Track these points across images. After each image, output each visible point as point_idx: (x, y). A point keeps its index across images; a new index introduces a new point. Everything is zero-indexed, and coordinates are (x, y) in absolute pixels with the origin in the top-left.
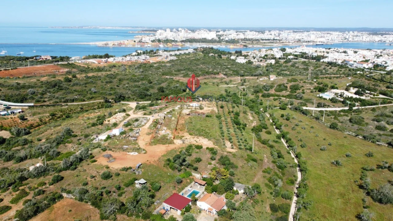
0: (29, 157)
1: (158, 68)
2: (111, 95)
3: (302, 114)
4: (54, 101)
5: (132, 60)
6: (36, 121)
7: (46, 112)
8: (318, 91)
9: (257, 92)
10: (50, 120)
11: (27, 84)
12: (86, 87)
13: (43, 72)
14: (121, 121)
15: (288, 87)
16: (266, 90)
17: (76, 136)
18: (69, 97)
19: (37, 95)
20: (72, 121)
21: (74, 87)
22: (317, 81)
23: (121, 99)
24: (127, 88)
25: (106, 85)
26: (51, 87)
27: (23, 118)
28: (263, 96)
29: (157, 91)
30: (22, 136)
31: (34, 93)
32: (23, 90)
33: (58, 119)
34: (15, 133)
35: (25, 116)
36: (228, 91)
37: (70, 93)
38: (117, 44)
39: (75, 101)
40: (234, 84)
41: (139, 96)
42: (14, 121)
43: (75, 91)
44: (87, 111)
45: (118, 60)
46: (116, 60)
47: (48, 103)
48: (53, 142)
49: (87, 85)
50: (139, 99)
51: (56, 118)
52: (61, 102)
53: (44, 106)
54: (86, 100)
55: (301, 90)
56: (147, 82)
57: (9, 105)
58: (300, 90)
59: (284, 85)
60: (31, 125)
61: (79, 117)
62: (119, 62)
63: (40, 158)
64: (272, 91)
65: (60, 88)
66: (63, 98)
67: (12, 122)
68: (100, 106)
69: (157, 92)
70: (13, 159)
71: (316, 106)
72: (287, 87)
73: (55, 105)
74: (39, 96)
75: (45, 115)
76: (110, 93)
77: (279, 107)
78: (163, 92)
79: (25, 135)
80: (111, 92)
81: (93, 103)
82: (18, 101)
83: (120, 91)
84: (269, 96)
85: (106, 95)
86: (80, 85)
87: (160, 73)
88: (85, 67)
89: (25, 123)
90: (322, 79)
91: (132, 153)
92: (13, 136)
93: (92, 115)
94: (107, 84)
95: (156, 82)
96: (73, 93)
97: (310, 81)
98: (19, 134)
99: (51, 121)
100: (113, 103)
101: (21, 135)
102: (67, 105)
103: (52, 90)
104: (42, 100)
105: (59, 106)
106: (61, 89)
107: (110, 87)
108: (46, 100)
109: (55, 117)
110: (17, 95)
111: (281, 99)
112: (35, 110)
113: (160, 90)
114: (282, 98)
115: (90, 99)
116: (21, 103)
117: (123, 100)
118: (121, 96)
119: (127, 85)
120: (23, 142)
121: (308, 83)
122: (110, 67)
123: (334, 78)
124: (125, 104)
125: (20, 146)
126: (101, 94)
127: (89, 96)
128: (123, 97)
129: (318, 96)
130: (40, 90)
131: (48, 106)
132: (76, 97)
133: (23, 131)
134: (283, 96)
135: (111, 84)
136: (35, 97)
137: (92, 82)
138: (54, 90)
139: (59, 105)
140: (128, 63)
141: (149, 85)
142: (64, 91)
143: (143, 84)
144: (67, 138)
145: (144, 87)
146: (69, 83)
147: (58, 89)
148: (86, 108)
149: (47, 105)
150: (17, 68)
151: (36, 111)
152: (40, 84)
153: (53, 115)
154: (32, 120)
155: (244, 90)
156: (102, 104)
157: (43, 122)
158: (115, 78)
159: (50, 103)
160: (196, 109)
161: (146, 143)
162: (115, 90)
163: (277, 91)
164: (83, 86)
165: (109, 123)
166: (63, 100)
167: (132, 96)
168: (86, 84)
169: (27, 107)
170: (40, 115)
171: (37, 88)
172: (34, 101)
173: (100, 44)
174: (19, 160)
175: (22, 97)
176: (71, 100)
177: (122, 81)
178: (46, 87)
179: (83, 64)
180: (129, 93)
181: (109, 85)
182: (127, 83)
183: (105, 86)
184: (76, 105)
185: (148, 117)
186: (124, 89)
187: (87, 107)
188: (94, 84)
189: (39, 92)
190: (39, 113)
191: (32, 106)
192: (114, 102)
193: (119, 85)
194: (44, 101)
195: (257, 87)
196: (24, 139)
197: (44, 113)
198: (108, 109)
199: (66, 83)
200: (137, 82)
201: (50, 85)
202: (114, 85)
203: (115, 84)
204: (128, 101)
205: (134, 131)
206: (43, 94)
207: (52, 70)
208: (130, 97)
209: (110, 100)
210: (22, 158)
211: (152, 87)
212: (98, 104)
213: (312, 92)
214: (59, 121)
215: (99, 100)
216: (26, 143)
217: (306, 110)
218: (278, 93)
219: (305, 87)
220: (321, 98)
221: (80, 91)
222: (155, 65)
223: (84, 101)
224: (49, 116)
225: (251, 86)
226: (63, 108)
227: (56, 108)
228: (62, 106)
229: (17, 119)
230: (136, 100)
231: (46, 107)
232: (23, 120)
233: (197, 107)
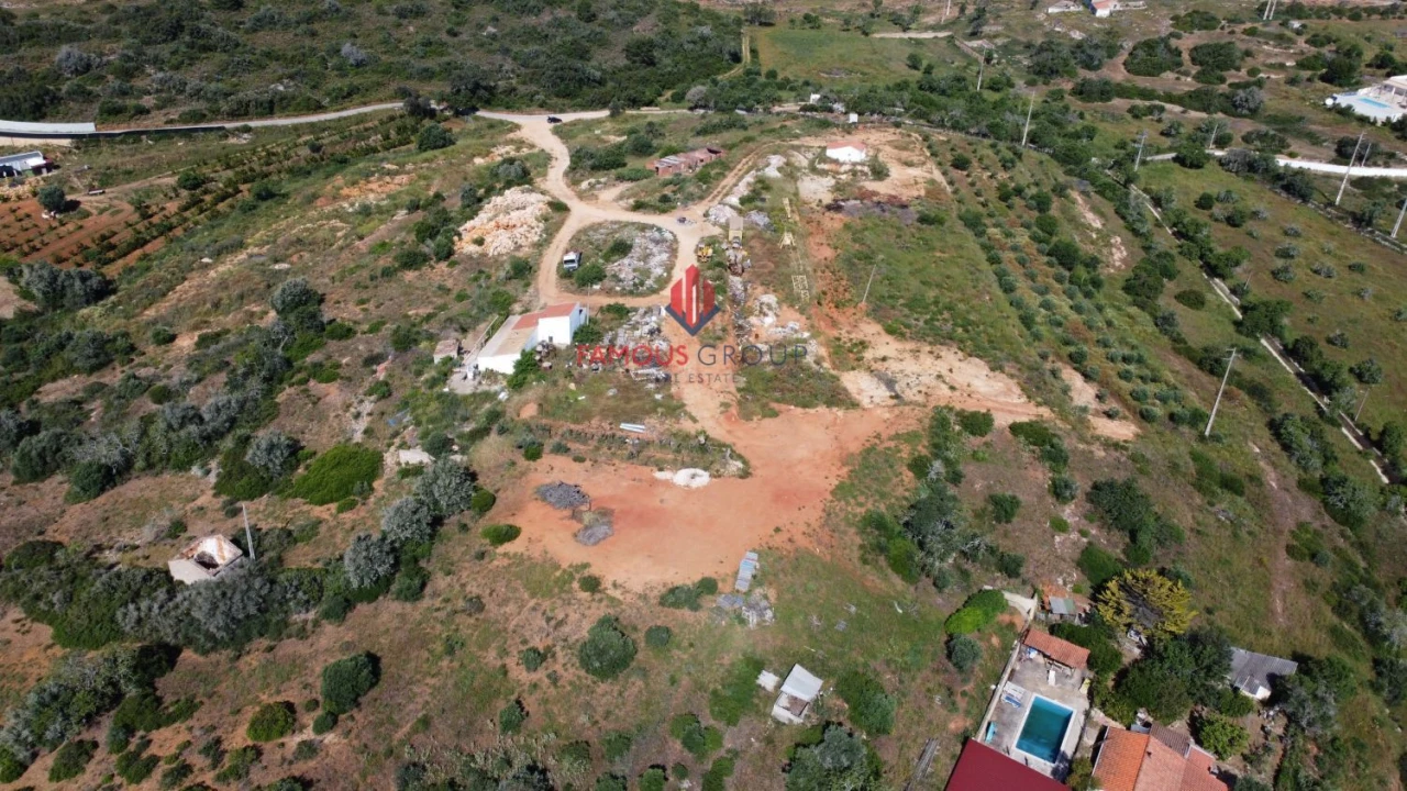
0: (139, 463)
2: (431, 78)
3: (1284, 195)
4: (186, 109)
6: (119, 217)
7: (156, 168)
8: (1323, 78)
9: (1052, 72)
10: (186, 208)
11: (44, 18)
12: (314, 34)
14: (540, 246)
15: (1186, 56)
16: (1089, 66)
17: (347, 333)
18: (252, 88)
19: (103, 77)
20: (292, 224)
21: (261, 34)
22: (1304, 26)
23: (480, 99)
24: (496, 45)
25: (399, 25)
26: (160, 36)
27: (59, 203)
28: (1081, 93)
29: (622, 62)
30: (77, 306)
31: (88, 67)
32: (35, 52)
33: (221, 207)
34: (39, 295)
35: (66, 189)
36: (925, 63)
37: (249, 66)
39: (276, 108)
40: (934, 28)
41: (554, 85)
42: (21, 213)
43: (268, 55)
44: (343, 162)
47: (156, 121)
48: (246, 375)
49: (316, 26)
50: (555, 100)
51: (208, 198)
52: (216, 113)
53: (144, 137)
54: (326, 102)
55: (1243, 72)
56: (574, 15)
58: (1238, 69)
59: (1167, 46)
60: (103, 238)
61: (315, 197)
63: (196, 471)
64: (1116, 72)
65: (201, 42)
66: (227, 95)
67: (10, 219)
68: (393, 134)
69: (626, 62)
70: (58, 467)
71: (1333, 154)
72: (1179, 54)
73: (196, 130)
74: (113, 82)
75: (156, 181)
76: (426, 70)
77: (1173, 155)
78: (651, 63)
79: (88, 303)
80: (431, 63)
81: (361, 119)
82: (20, 110)
83: (474, 60)
84: (1106, 92)
85: (410, 77)
86: (287, 26)
89: (70, 227)
90: (1320, 17)
91: (682, 477)
92: (33, 307)
93: (374, 193)
94: (405, 22)
95: (612, 14)
96: (263, 67)
97: (1274, 28)
98: (55, 295)
99: (187, 214)
100: (446, 119)
101: (66, 302)
102: (247, 130)
103: (164, 50)
104: (130, 102)
105: (212, 136)
106: (206, 49)
107: (419, 38)
108: (148, 101)
109: (206, 192)
110: (10, 78)
111: (1162, 109)
112: (106, 157)
113: (637, 55)
114: (1168, 106)
115: (344, 98)
116: (36, 119)
117: (489, 104)
118: (477, 86)
119: (491, 29)
120: (90, 351)
121: (1268, 36)
123: (1375, 17)
124: (502, 122)
125: (78, 371)
126: (386, 72)
127: (335, 83)
128: (485, 88)
129: (1329, 102)
130: (114, 52)
131: (161, 135)
132: (281, 88)
133: (78, 283)
134: (1170, 99)
135: (420, 22)
136: (97, 89)
137: (338, 10)
138: (173, 53)
139: (211, 129)
141: (586, 29)
142: (220, 57)
143: (558, 24)
144: (307, 348)
145: (569, 38)
146: (236, 16)
147: (191, 46)
148: (333, 144)
149: (157, 132)
151: (112, 161)
152: (106, 18)
153: (194, 183)
154: (102, 211)
155: (988, 60)
156: (398, 122)
157: (150, 227)
159: (171, 122)
160: (854, 173)
161: (722, 398)
162: (442, 54)
163: (1138, 73)
164: (299, 31)
165: (484, 255)
166: (225, 108)
167: (524, 83)
168: (310, 20)
169: (66, 142)
170: (134, 185)
171: (95, 42)
172: (96, 108)
174: (95, 482)
175: (34, 92)
176: (259, 104)
177: (466, 9)
178: (135, 34)
180: (506, 67)
181: (411, 29)
182: (489, 17)
183: (397, 34)
184: (286, 127)
185: (666, 222)
186: (482, 45)
187: (337, 138)
188: (345, 19)
189: (108, 62)
190: (129, 173)
191: (91, 136)
192: (447, 113)
193: (456, 29)
194: (142, 111)
195: (1047, 47)
196: (94, 340)
197: (147, 173)
198: (437, 152)
199: (223, 15)
200: (531, 11)
201: (151, 23)
202: (437, 29)
203: (438, 23)
204: (509, 108)
205: (635, 318)
206: (127, 74)
208: (514, 89)
209: (433, 105)
210: (109, 469)
211: (603, 42)
212: (382, 123)
213: (1292, 82)
214: (226, 216)
215: (381, 101)
216: (102, 358)
217: (1301, 172)
218: (1143, 82)
219: (1261, 58)
220: (1346, 113)
221: (290, 54)
223: (319, 108)
224: (175, 190)
225: (1015, 42)
226: (233, 145)
227: (200, 146)
228: (227, 137)
229: (31, 205)
230: (541, 106)
231: (156, 141)
232: (59, 211)
233: (859, 168)
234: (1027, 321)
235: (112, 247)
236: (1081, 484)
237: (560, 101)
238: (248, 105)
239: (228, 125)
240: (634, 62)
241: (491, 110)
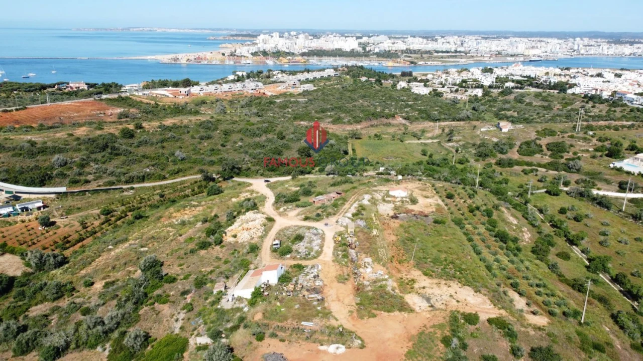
0: (73, 346)
1: (284, 106)
2: (213, 164)
3: (598, 207)
4: (107, 180)
5: (233, 90)
6: (73, 228)
7: (91, 206)
8: (607, 155)
9: (486, 155)
10: (103, 224)
11: (49, 144)
12: (163, 147)
13: (76, 114)
14: (262, 238)
15: (544, 148)
16: (502, 152)
17: (174, 280)
18: (136, 170)
19: (71, 168)
20: (148, 229)
21: (141, 148)
22: (594, 134)
23: (235, 173)
24: (242, 150)
25: (200, 143)
26: (98, 150)
27: (47, 223)
28: (500, 164)
29: (297, 155)
30: (50, 269)
31: (66, 163)
32: (44, 158)
33: (119, 223)
34: (34, 265)
35: (50, 216)
36: (429, 153)
37: (134, 162)
38: (192, 58)
39: (146, 179)
40: (431, 138)
42: (29, 228)
43: (143, 156)
44: (174, 201)
45: (209, 91)
46: (204, 91)
47: (93, 186)
48: (126, 301)
49: (165, 144)
51: (113, 219)
52: (119, 181)
53: (87, 193)
54: (167, 176)
55: (571, 154)
56: (275, 137)
57: (16, 192)
58: (568, 152)
59: (535, 143)
60: (65, 238)
61: (161, 217)
62: (210, 94)
63: (99, 349)
64: (514, 155)
65: (115, 152)
66: (125, 174)
67: (25, 230)
68: (196, 189)
69: (298, 156)
70: (34, 348)
71: (618, 188)
72: (541, 146)
73: (110, 189)
74: (76, 169)
75: (90, 212)
76: (211, 161)
77: (545, 190)
78: (309, 156)
79: (55, 268)
80: (213, 158)
81: (182, 183)
82: (34, 183)
83: (232, 157)
84: (511, 163)
85: (204, 164)
86: (152, 144)
87: (289, 116)
88: (150, 104)
89: (51, 233)
90: (601, 130)
91: (332, 348)
92: (30, 270)
93: (187, 215)
94: (203, 141)
95: (292, 136)
96: (141, 162)
97: (581, 135)
98: (41, 265)
99: (103, 226)
100: (220, 182)
101: (46, 268)
102: (132, 188)
103: (99, 156)
104: (83, 178)
105: (117, 191)
106: (117, 155)
107: (209, 148)
108: (90, 177)
109: (112, 216)
110: (32, 169)
111: (537, 170)
112: (70, 202)
113: (303, 153)
114: (539, 169)
115: (175, 174)
116: (41, 186)
117: (238, 175)
118: (234, 167)
119: (240, 144)
120: (54, 291)
121: (579, 138)
122: (197, 105)
123: (625, 129)
124: (244, 183)
125: (48, 300)
126: (194, 162)
127: (172, 167)
128: (237, 168)
129: (612, 166)
130: (77, 157)
131: (96, 191)
132: (148, 170)
133: (52, 259)
134: (540, 165)
135: (210, 141)
136: (68, 173)
137: (174, 137)
138: (103, 157)
139: (117, 189)
140: (227, 96)
141: (281, 142)
142: (122, 158)
143: (269, 141)
144: (155, 287)
145: (274, 146)
146: (131, 141)
147: (111, 154)
148: (170, 194)
149: (93, 190)
150: (26, 108)
151: (72, 204)
152: (75, 143)
153: (108, 212)
154: (65, 226)
155: (457, 151)
156: (199, 184)
157: (87, 232)
158: (216, 129)
159: (100, 186)
160: (403, 202)
161: (349, 308)
162: (218, 154)
163: (524, 155)
164: (157, 146)
165: (237, 242)
166: (123, 179)
167: (254, 166)
168: (162, 142)
169: (53, 196)
170: (81, 214)
171: (70, 153)
172: (67, 181)
173: (165, 58)
174: (51, 356)
175: (42, 174)
176: (138, 177)
177: (229, 135)
178: (87, 149)
179: (146, 99)
180: (246, 159)
181: (206, 144)
182: (239, 138)
183: (200, 146)
184: (149, 187)
185: (319, 225)
186: (235, 150)
187: (171, 191)
188: (177, 141)
189: (75, 162)
190: (79, 208)
191: (64, 193)
192: (220, 179)
193: (225, 144)
194: (87, 182)
195: (483, 145)
196: (57, 285)
197: (87, 208)
198: (215, 196)
199: (125, 141)
200: (257, 136)
201: (95, 145)
202: (216, 144)
203: (217, 142)
204: (247, 176)
205: (307, 270)
206: (82, 166)
207: (92, 110)
208: (250, 168)
209: (214, 176)
210: (58, 348)
211: (287, 147)
212: (191, 184)
213: (594, 157)
214: (121, 227)
215: (191, 175)
216: (60, 294)
217: (604, 197)
218: (527, 159)
219: (578, 148)
220: (620, 170)
221: (153, 156)
222: (278, 101)
223: (164, 178)
224: (99, 216)
225: (468, 143)
226: (126, 195)
227: (111, 196)
228: (123, 192)
229: (35, 224)
230: (261, 175)
231: (92, 194)
232: (47, 226)
233: (404, 199)
234: (489, 268)
235: (68, 242)
236: (526, 349)
237: (270, 173)
238: (133, 178)
239: (125, 187)
240: (302, 156)
241: (239, 178)
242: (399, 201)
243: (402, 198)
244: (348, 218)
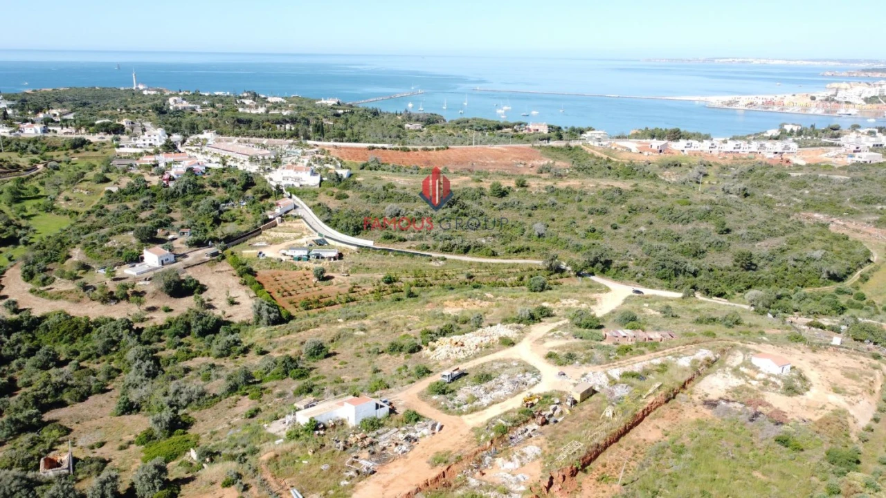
1: (801, 184)
2: (577, 251)
4: (423, 242)
5: (740, 150)
6: (340, 290)
7: (382, 269)
10: (373, 292)
12: (529, 216)
13: (493, 162)
18: (472, 237)
21: (502, 211)
23: (598, 268)
24: (638, 238)
25: (585, 218)
27: (320, 276)
29: (727, 263)
30: (262, 325)
31: (398, 214)
32: (383, 205)
33: (388, 296)
38: (760, 102)
39: (470, 251)
41: (656, 269)
42: (306, 277)
45: (699, 149)
46: (692, 149)
47: (404, 246)
49: (535, 212)
50: (654, 279)
51: (388, 290)
52: (435, 247)
53: (391, 253)
54: (501, 253)
56: (712, 228)
57: (326, 237)
60: (322, 296)
61: (431, 302)
62: (700, 153)
65: (462, 211)
67: (300, 278)
68: (525, 279)
69: (730, 265)
73: (417, 254)
75: (375, 275)
76: (579, 246)
79: (268, 325)
80: (584, 242)
82: (348, 230)
83: (613, 245)
85: (566, 248)
86: (520, 209)
87: (799, 201)
88: (602, 158)
89: (317, 288)
92: (251, 321)
94: (590, 216)
95: (746, 231)
98: (259, 318)
99: (370, 295)
100: (567, 277)
101: (261, 322)
102: (444, 259)
103: (439, 213)
104: (401, 235)
105: (424, 258)
106: (462, 215)
107: (590, 227)
108: (410, 236)
109: (391, 287)
110: (361, 214)
112: (365, 259)
115: (515, 252)
117: (602, 273)
118: (597, 260)
119: (642, 228)
122: (661, 167)
124: (601, 286)
126: (555, 243)
127: (519, 242)
128: (604, 262)
130: (416, 210)
131: (401, 253)
132: (484, 241)
135: (600, 218)
137: (554, 204)
139: (425, 255)
140: (724, 158)
141: (714, 238)
143: (696, 232)
146: (497, 201)
147: (454, 212)
148: (483, 276)
149: (399, 252)
150: (448, 148)
151: (366, 261)
153: (390, 281)
154: (337, 285)
156: (535, 272)
158: (622, 201)
159: (410, 248)
160: (766, 382)
162: (597, 238)
164: (524, 213)
166: (442, 245)
167: (637, 265)
168: (535, 208)
169: (355, 248)
170: (364, 275)
172: (382, 234)
173: (716, 100)
176: (462, 247)
177: (636, 214)
179: (600, 152)
180: (634, 252)
181: (591, 221)
183: (579, 222)
184: (466, 262)
185: (550, 371)
186: (628, 237)
187: (489, 274)
188: (556, 210)
189: (408, 215)
190: (368, 269)
191: (368, 247)
192: (571, 273)
193: (618, 225)
194: (402, 240)
197: (376, 271)
199: (490, 199)
200: (681, 221)
202: (606, 223)
203: (610, 220)
204: (614, 278)
205: (416, 425)
207: (514, 158)
208: (626, 267)
209: (564, 267)
212: (525, 270)
214: (384, 301)
222: (794, 174)
223: (494, 254)
224: (379, 282)
226: (432, 266)
227: (414, 262)
228: (431, 260)
229: (311, 275)
230: (638, 281)
231: (395, 255)
232: (320, 280)
235: (320, 303)
238: (453, 247)
239: (434, 255)
241: (602, 277)
242: (760, 380)
243: (770, 375)
244: (609, 376)
